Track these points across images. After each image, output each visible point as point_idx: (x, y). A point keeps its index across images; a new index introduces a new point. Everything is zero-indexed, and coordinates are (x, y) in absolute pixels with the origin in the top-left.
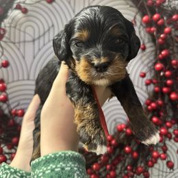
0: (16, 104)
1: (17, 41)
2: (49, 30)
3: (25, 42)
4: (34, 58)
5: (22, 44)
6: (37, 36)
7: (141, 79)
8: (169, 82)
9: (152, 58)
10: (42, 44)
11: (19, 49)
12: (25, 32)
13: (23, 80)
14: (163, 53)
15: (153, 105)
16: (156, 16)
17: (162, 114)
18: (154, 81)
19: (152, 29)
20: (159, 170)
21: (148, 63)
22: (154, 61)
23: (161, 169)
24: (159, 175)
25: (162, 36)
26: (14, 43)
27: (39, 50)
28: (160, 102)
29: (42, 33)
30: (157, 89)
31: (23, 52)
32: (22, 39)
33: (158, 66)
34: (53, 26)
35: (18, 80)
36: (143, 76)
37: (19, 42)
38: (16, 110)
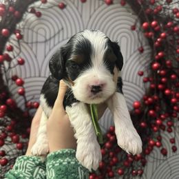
0: (31, 97)
1: (30, 41)
2: (59, 32)
3: (37, 42)
4: (45, 57)
5: (34, 45)
6: (48, 38)
7: (139, 77)
8: (163, 80)
9: (149, 59)
10: (52, 45)
11: (32, 49)
12: (37, 33)
13: (35, 77)
14: (160, 54)
15: (150, 99)
16: (153, 23)
17: (157, 108)
18: (151, 79)
19: (150, 34)
20: (154, 158)
21: (146, 63)
22: (151, 62)
23: (156, 157)
24: (153, 162)
25: (159, 40)
26: (27, 43)
27: (50, 50)
28: (156, 97)
29: (52, 35)
30: (153, 86)
31: (35, 52)
32: (34, 40)
33: (155, 65)
34: (63, 29)
35: (30, 77)
36: (141, 74)
37: (32, 43)
38: (31, 103)
